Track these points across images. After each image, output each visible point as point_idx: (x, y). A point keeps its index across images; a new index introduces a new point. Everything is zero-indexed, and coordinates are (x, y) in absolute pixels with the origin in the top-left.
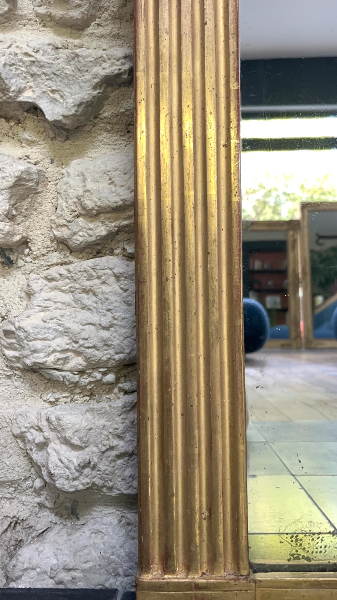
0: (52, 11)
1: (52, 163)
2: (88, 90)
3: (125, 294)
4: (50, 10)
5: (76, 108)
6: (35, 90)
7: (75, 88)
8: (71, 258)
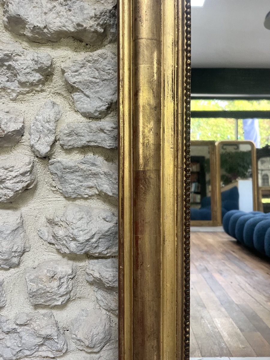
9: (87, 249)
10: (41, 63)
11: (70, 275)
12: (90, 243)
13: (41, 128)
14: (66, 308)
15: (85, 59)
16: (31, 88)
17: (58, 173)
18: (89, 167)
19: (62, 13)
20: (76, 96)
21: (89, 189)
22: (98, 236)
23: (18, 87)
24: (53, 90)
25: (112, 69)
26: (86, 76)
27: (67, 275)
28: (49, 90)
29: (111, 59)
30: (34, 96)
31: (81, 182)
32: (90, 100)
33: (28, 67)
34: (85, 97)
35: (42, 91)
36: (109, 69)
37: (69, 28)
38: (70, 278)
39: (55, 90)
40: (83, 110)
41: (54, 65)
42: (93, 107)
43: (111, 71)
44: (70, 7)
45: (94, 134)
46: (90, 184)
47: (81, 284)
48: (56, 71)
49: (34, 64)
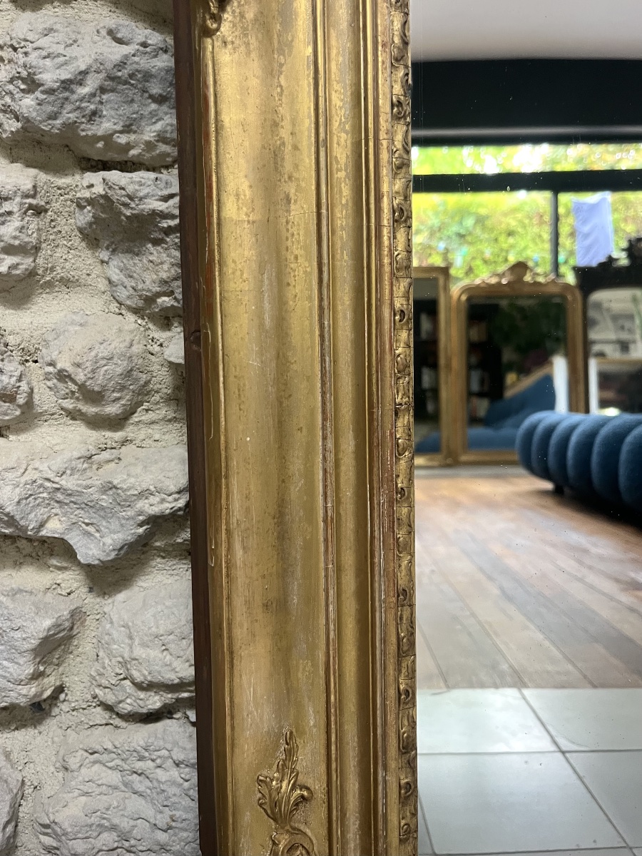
0: (82, 407)
1: (90, 592)
2: (132, 529)
3: (186, 785)
4: (79, 406)
5: (116, 553)
6: (62, 519)
7: (115, 524)
8: (117, 721)
9: (68, 115)
11: (27, 196)
12: (75, 97)
14: (29, 305)
22: (97, 78)
27: (19, 193)
38: (31, 207)
47: (65, 242)
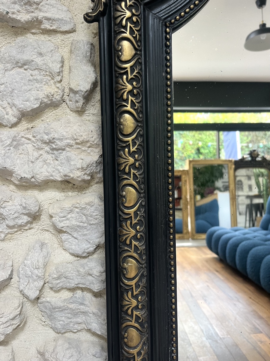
10: (29, 210)
13: (30, 273)
15: (72, 206)
16: (19, 228)
17: (47, 312)
18: (78, 306)
19: (48, 161)
20: (64, 236)
21: (78, 325)
23: (6, 229)
24: (41, 228)
25: (100, 214)
26: (74, 221)
28: (37, 227)
29: (98, 206)
30: (22, 234)
31: (70, 319)
32: (78, 242)
33: (16, 212)
34: (73, 238)
35: (30, 229)
36: (97, 215)
37: (56, 178)
39: (43, 228)
40: (71, 251)
41: (42, 208)
42: (81, 249)
43: (98, 217)
44: (57, 157)
45: (83, 278)
46: (79, 320)
48: (44, 212)
49: (22, 209)
